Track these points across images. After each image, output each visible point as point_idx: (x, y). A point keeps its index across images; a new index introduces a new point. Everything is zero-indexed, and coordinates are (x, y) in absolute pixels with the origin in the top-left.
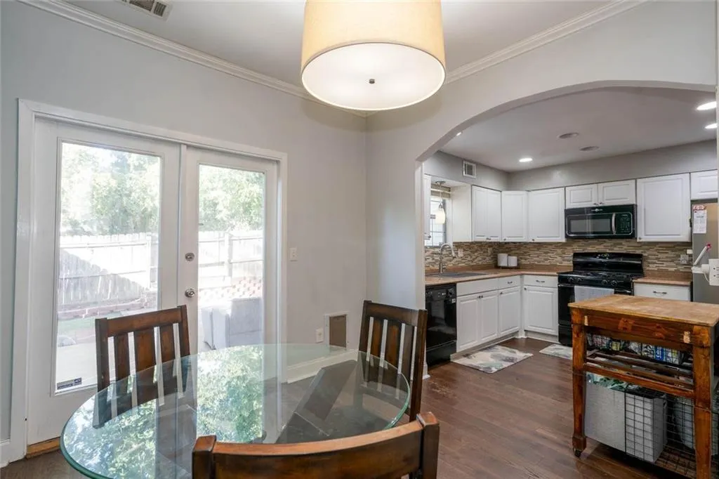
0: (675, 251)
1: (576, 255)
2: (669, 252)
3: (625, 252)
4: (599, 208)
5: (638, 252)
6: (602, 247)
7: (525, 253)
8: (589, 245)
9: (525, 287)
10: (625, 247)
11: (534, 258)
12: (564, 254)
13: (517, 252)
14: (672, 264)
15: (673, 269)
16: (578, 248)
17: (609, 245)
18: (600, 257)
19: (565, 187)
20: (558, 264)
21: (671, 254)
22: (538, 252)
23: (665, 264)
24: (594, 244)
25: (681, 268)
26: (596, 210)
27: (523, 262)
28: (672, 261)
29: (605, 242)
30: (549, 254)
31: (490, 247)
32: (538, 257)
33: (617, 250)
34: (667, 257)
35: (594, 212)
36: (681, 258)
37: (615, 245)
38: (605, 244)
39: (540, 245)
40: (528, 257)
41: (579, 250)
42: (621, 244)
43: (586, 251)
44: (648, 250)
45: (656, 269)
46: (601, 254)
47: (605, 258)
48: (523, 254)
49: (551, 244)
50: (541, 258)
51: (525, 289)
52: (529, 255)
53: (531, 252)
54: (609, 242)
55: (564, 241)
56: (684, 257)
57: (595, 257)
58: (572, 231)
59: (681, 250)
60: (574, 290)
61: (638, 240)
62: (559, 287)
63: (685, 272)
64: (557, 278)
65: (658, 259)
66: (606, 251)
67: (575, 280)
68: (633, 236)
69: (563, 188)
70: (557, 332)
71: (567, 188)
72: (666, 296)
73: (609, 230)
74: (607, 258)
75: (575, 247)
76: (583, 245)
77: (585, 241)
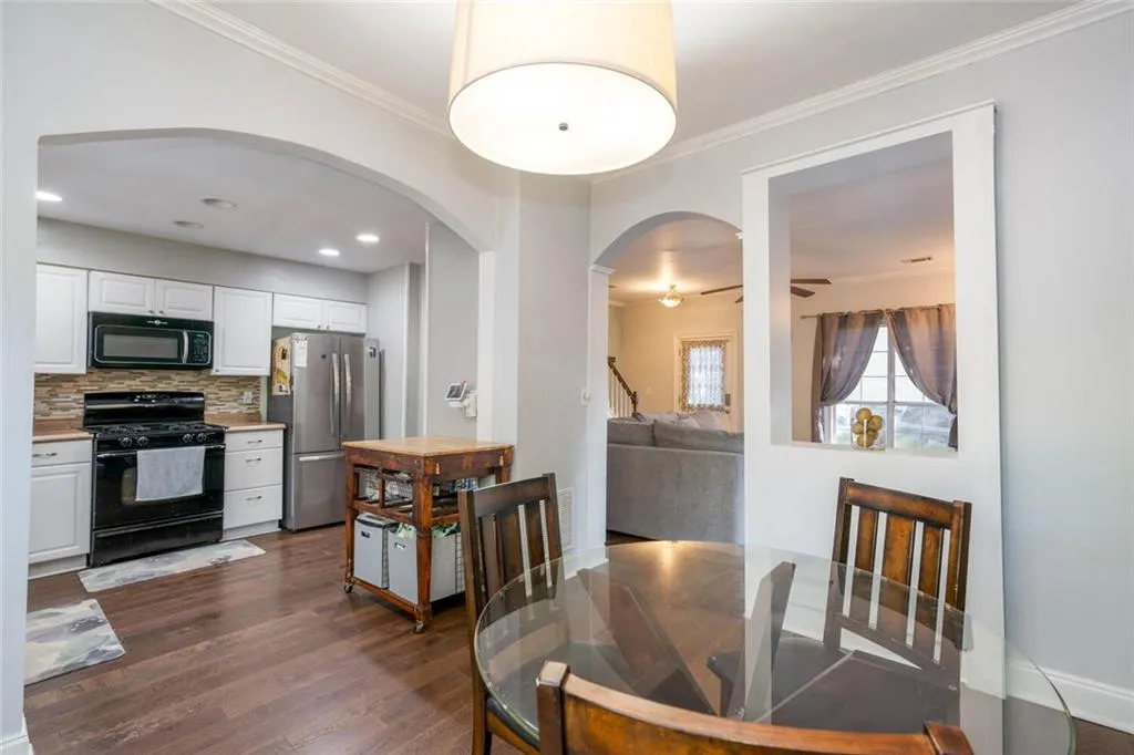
0: (238, 387)
1: (89, 397)
2: (232, 388)
3: (174, 390)
4: (161, 319)
8: (112, 380)
10: (176, 383)
12: (56, 396)
14: (235, 404)
15: (235, 411)
17: (150, 379)
18: (141, 400)
19: (90, 270)
20: (38, 417)
21: (234, 392)
23: (227, 405)
24: (124, 378)
25: (244, 409)
26: (157, 322)
28: (235, 401)
29: (143, 374)
33: (162, 387)
34: (229, 395)
35: (154, 325)
36: (245, 398)
37: (160, 379)
38: (143, 378)
41: (94, 389)
42: (169, 378)
44: (207, 386)
46: (141, 394)
47: (149, 401)
54: (149, 376)
55: (84, 372)
56: (248, 395)
57: (132, 401)
58: (106, 354)
59: (244, 386)
60: (135, 458)
61: (213, 372)
62: (99, 459)
63: (249, 414)
64: (90, 442)
65: (218, 399)
66: (148, 389)
67: (134, 441)
68: (210, 366)
69: (85, 272)
70: (84, 547)
71: (93, 272)
72: (260, 445)
73: (174, 356)
74: (153, 401)
75: (82, 384)
76: (100, 379)
77: (105, 373)
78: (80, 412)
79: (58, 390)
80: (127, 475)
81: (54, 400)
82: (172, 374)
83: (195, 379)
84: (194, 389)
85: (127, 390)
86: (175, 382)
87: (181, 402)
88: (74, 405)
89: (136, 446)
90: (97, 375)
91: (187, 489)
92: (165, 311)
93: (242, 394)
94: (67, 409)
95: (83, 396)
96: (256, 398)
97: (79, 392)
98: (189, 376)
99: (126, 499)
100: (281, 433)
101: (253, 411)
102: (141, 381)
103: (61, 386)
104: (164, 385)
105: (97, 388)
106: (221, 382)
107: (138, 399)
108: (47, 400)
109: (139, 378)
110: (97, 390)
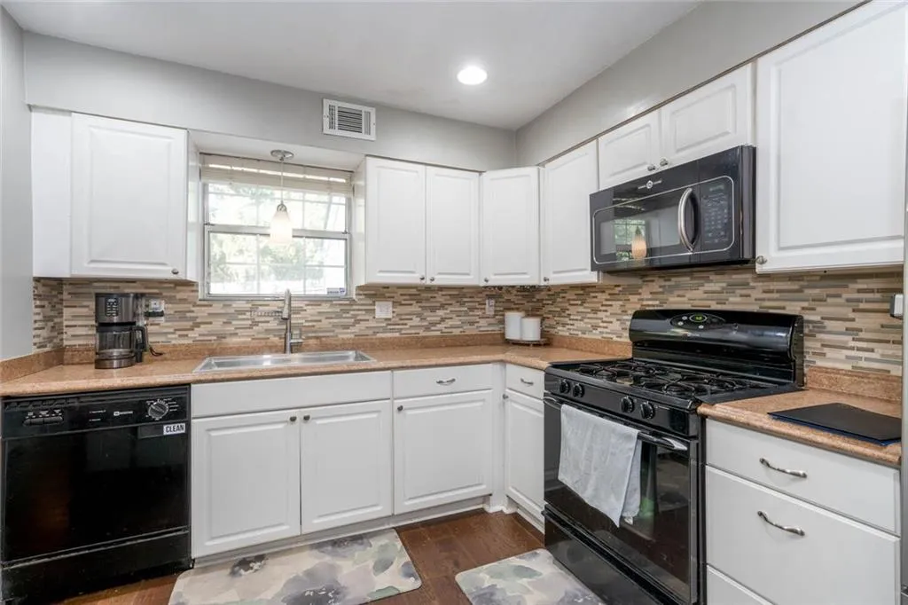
1: (637, 316)
4: (655, 177)
5: (792, 308)
6: (699, 293)
9: (507, 391)
10: (756, 294)
11: (575, 323)
16: (649, 296)
18: (685, 325)
19: (598, 139)
22: (581, 309)
26: (650, 185)
30: (599, 316)
31: (489, 297)
32: (582, 320)
38: (708, 287)
40: (567, 320)
45: (848, 367)
47: (695, 326)
50: (588, 323)
51: (505, 396)
52: (569, 316)
53: (572, 310)
54: (717, 281)
55: (597, 280)
57: (675, 323)
64: (543, 375)
67: (570, 386)
74: (701, 327)
75: (645, 297)
76: (661, 290)
77: (666, 280)
90: (658, 283)
102: (706, 292)
103: (629, 300)
104: (738, 299)
105: (657, 302)
106: (859, 291)
107: (684, 321)
108: (619, 317)
109: (703, 286)
110: (657, 306)
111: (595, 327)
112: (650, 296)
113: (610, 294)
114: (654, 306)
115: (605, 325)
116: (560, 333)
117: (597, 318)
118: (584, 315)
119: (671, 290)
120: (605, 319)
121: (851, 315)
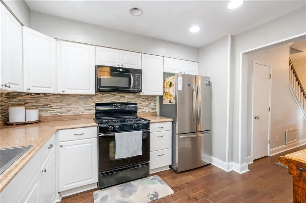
0: (148, 101)
1: (97, 105)
2: (146, 101)
4: (123, 68)
7: (47, 105)
9: (61, 144)
11: (57, 110)
12: (86, 104)
13: (37, 104)
14: (148, 108)
15: (147, 111)
17: (118, 97)
19: (96, 46)
20: (80, 113)
21: (147, 103)
22: (60, 104)
23: (145, 108)
24: (109, 96)
25: (151, 110)
26: (121, 70)
27: (44, 114)
28: (147, 107)
30: (72, 106)
32: (61, 108)
33: (122, 101)
34: (145, 104)
35: (119, 71)
36: (151, 105)
37: (121, 97)
38: (115, 97)
39: (62, 97)
40: (50, 109)
41: (99, 101)
42: (124, 97)
43: (103, 102)
44: (138, 100)
45: (141, 112)
46: (115, 103)
48: (42, 107)
49: (74, 96)
50: (64, 109)
51: (61, 146)
52: (50, 107)
53: (52, 104)
54: (118, 95)
55: (94, 93)
56: (152, 104)
57: (112, 106)
58: (102, 85)
59: (151, 100)
60: (114, 136)
61: (142, 94)
62: (100, 137)
63: (153, 112)
64: (97, 127)
65: (141, 105)
66: (117, 102)
67: (114, 128)
68: (141, 91)
69: (94, 47)
70: (95, 180)
71: (97, 47)
72: (163, 129)
73: (127, 86)
74: (119, 107)
75: (95, 99)
76: (101, 97)
77: (102, 94)
78: (94, 111)
79: (87, 102)
80: (111, 144)
81: (86, 106)
82: (125, 95)
83: (133, 97)
84: (133, 102)
85: (110, 102)
86: (127, 98)
87: (129, 107)
88: (92, 108)
89: (114, 130)
90: (100, 95)
91: (135, 152)
92: (124, 65)
93: (150, 104)
94: (90, 110)
95: (94, 104)
96: (155, 106)
97: (94, 102)
98: (131, 96)
99: (111, 155)
100: (171, 123)
101: (154, 111)
102: (115, 98)
103: (88, 100)
104: (123, 100)
105: (100, 101)
106: (143, 98)
107: (114, 106)
108: (83, 106)
109: (114, 96)
110: (100, 102)
111: (69, 111)
112: (97, 99)
113: (78, 98)
114: (98, 102)
115: (75, 109)
116: (43, 115)
117: (71, 107)
118: (62, 106)
119: (104, 97)
120: (75, 107)
121: (141, 103)
